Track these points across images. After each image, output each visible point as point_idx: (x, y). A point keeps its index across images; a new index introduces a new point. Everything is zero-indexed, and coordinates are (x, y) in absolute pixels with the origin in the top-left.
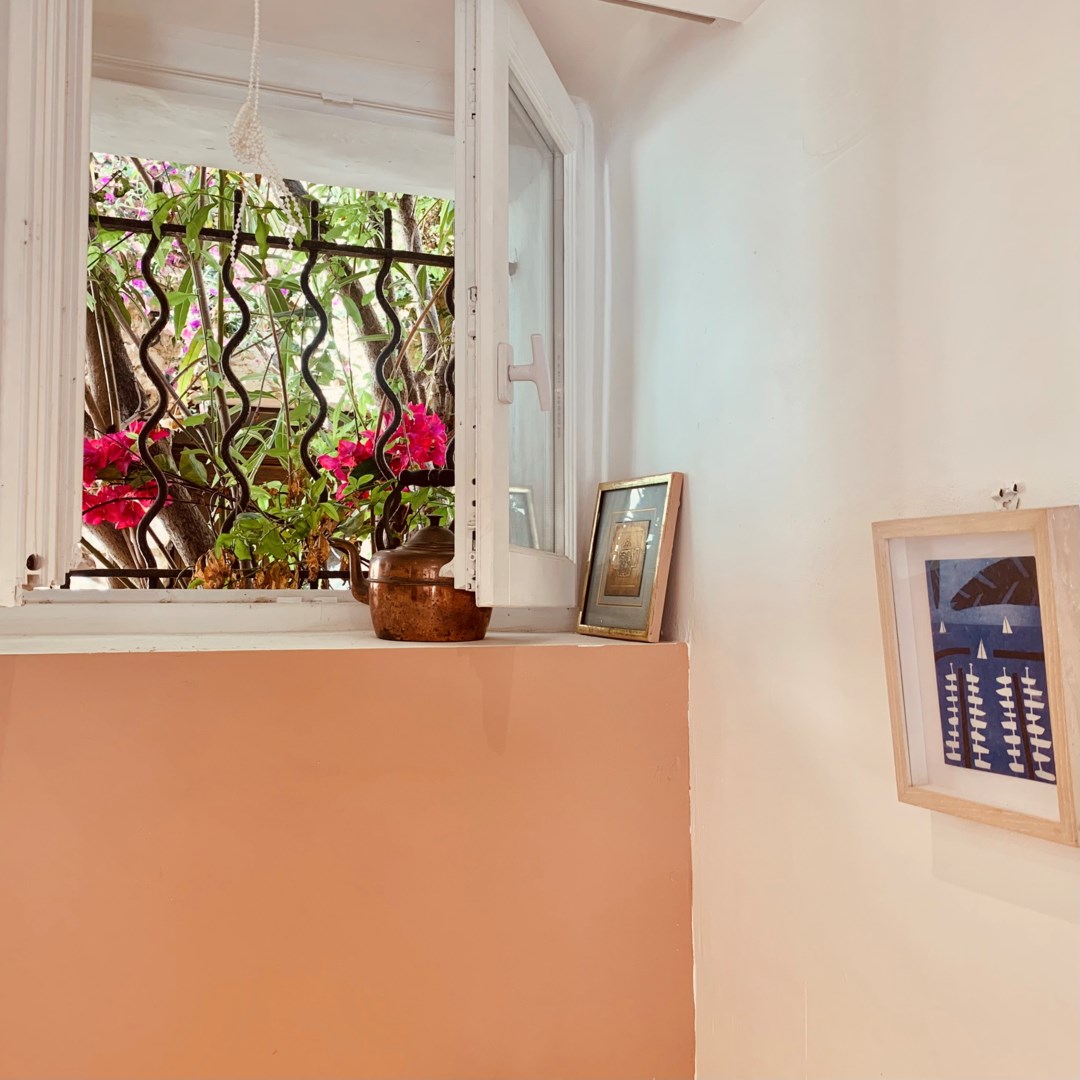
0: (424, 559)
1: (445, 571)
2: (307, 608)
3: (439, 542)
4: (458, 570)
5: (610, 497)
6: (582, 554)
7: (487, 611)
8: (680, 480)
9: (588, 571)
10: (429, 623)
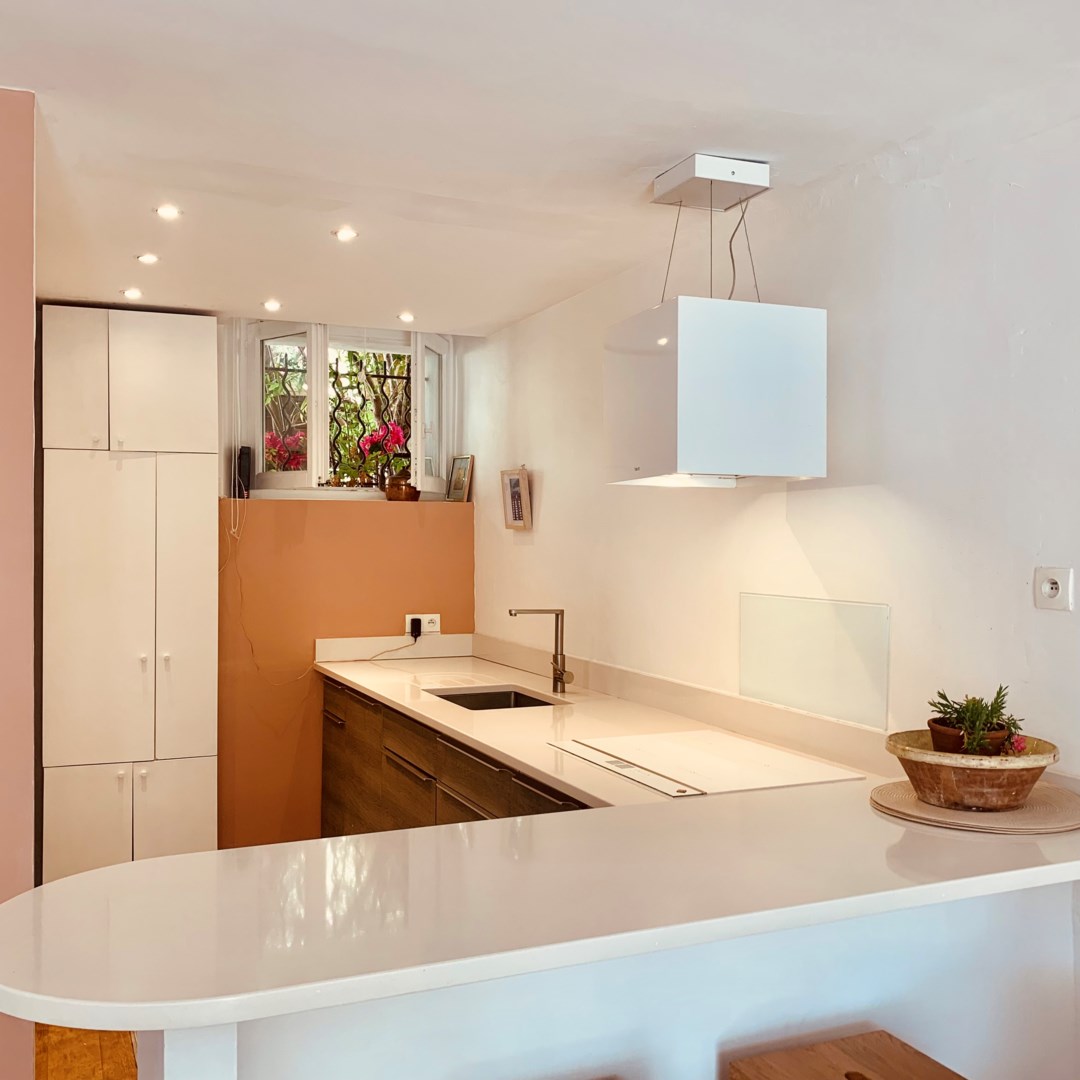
0: (401, 479)
1: (408, 482)
2: (366, 493)
3: (406, 473)
4: (412, 482)
5: (457, 462)
6: (447, 477)
7: (419, 492)
8: (473, 457)
9: (449, 482)
10: (403, 496)
